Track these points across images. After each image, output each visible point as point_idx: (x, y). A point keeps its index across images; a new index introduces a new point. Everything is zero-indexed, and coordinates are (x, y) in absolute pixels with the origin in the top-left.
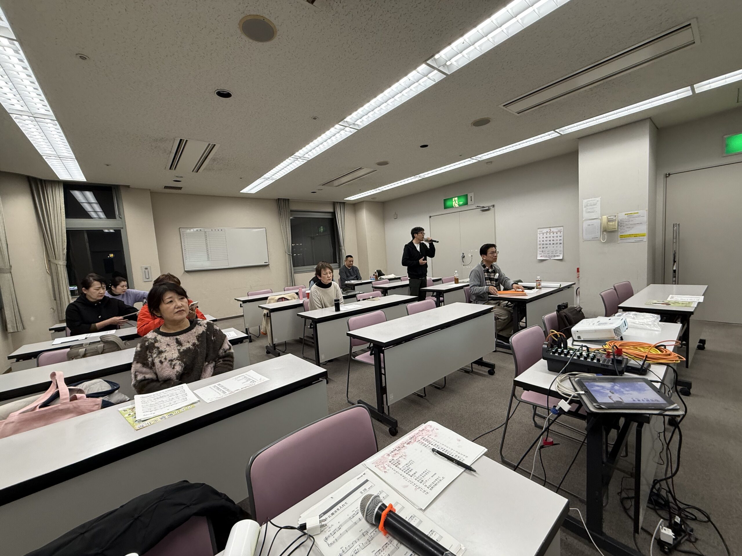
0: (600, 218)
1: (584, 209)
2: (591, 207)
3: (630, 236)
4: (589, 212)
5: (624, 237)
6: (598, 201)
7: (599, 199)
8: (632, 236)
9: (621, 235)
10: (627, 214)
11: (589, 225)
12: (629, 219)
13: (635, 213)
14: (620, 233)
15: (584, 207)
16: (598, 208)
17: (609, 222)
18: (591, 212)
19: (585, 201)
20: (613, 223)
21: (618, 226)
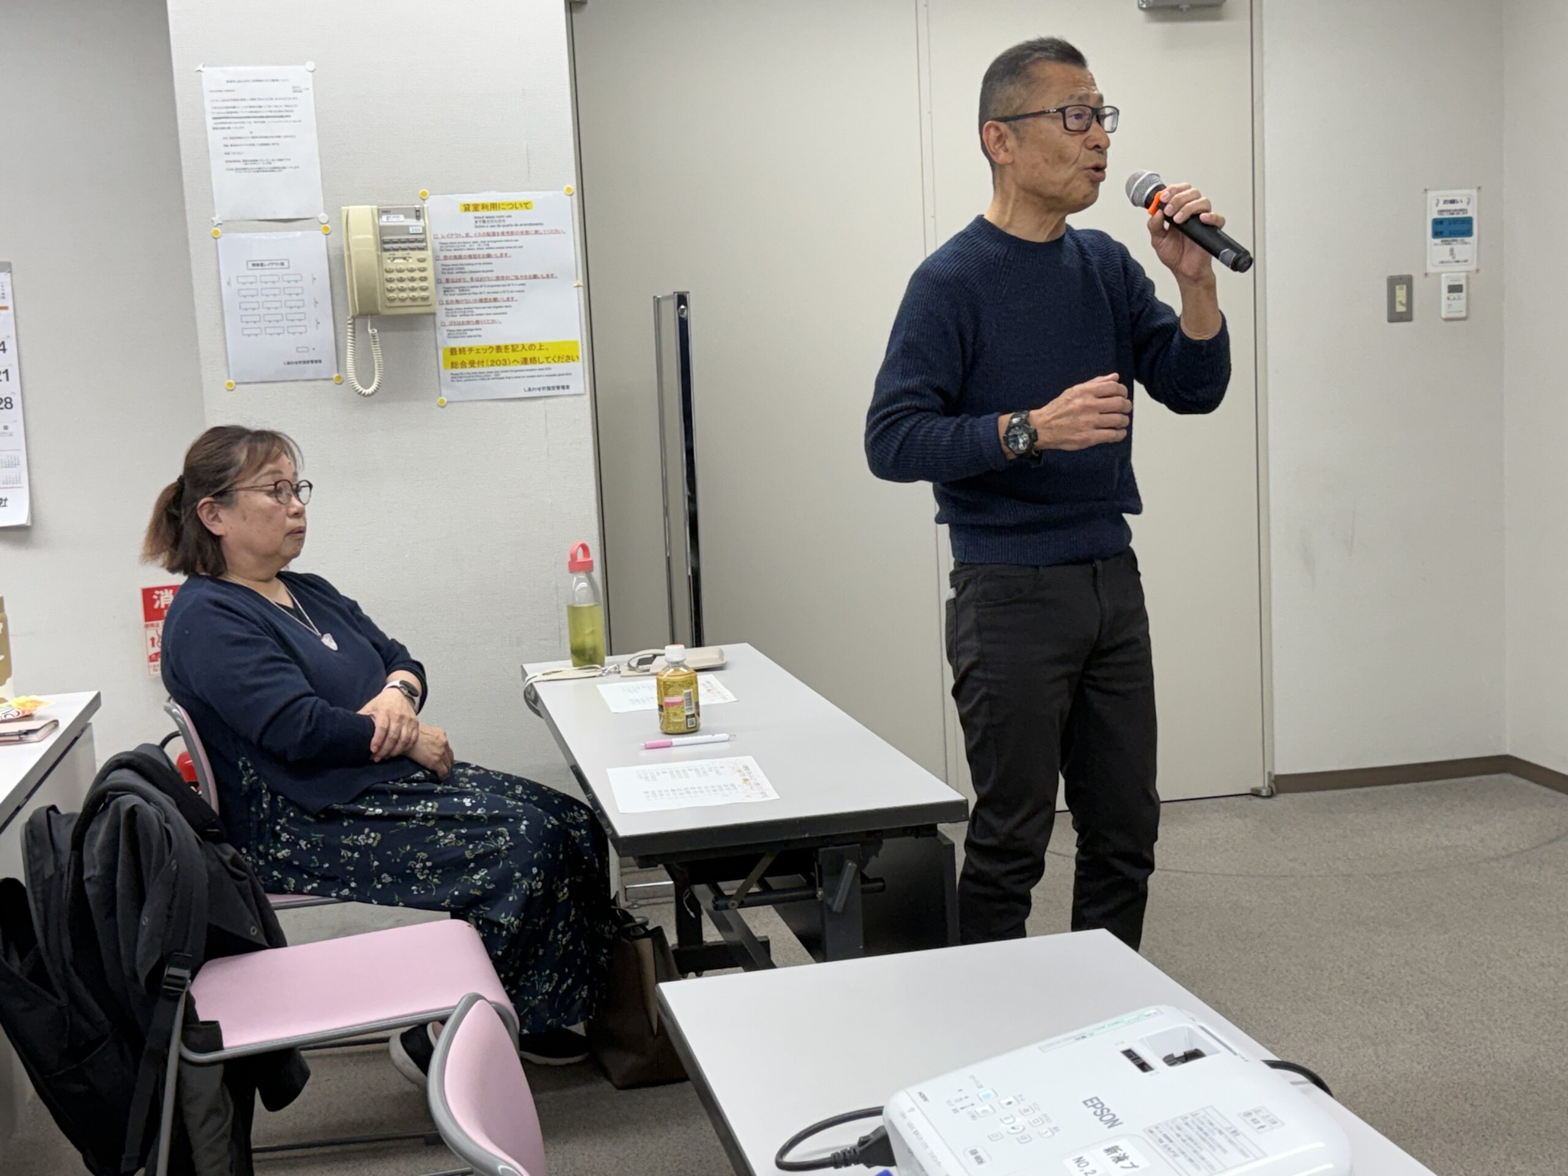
0: (323, 217)
1: (215, 138)
2: (259, 129)
3: (502, 356)
4: (251, 166)
5: (472, 364)
6: (296, 90)
7: (300, 74)
8: (511, 356)
9: (453, 351)
10: (476, 207)
11: (260, 261)
12: (487, 243)
13: (514, 206)
14: (444, 333)
15: (210, 123)
17: (387, 254)
18: (259, 170)
19: (214, 77)
20: (413, 263)
21: (438, 281)
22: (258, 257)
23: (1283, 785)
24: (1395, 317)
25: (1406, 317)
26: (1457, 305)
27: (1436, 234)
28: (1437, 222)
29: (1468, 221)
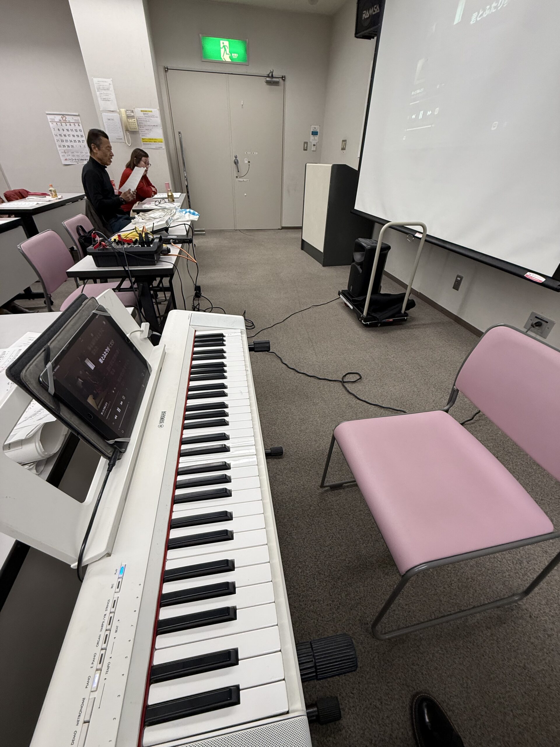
0: (118, 111)
1: (98, 93)
2: (105, 92)
3: (151, 140)
4: (104, 100)
5: (146, 142)
6: (110, 84)
7: (109, 81)
8: (152, 141)
9: (143, 139)
10: (143, 111)
11: (109, 119)
12: (146, 118)
13: (149, 111)
14: (141, 135)
15: (96, 90)
16: (112, 97)
17: (128, 119)
18: (106, 100)
19: (95, 80)
20: (133, 121)
21: (138, 125)
22: (109, 118)
23: (283, 228)
24: (304, 150)
25: (306, 150)
26: (314, 148)
27: (312, 134)
28: (312, 132)
29: (317, 132)
